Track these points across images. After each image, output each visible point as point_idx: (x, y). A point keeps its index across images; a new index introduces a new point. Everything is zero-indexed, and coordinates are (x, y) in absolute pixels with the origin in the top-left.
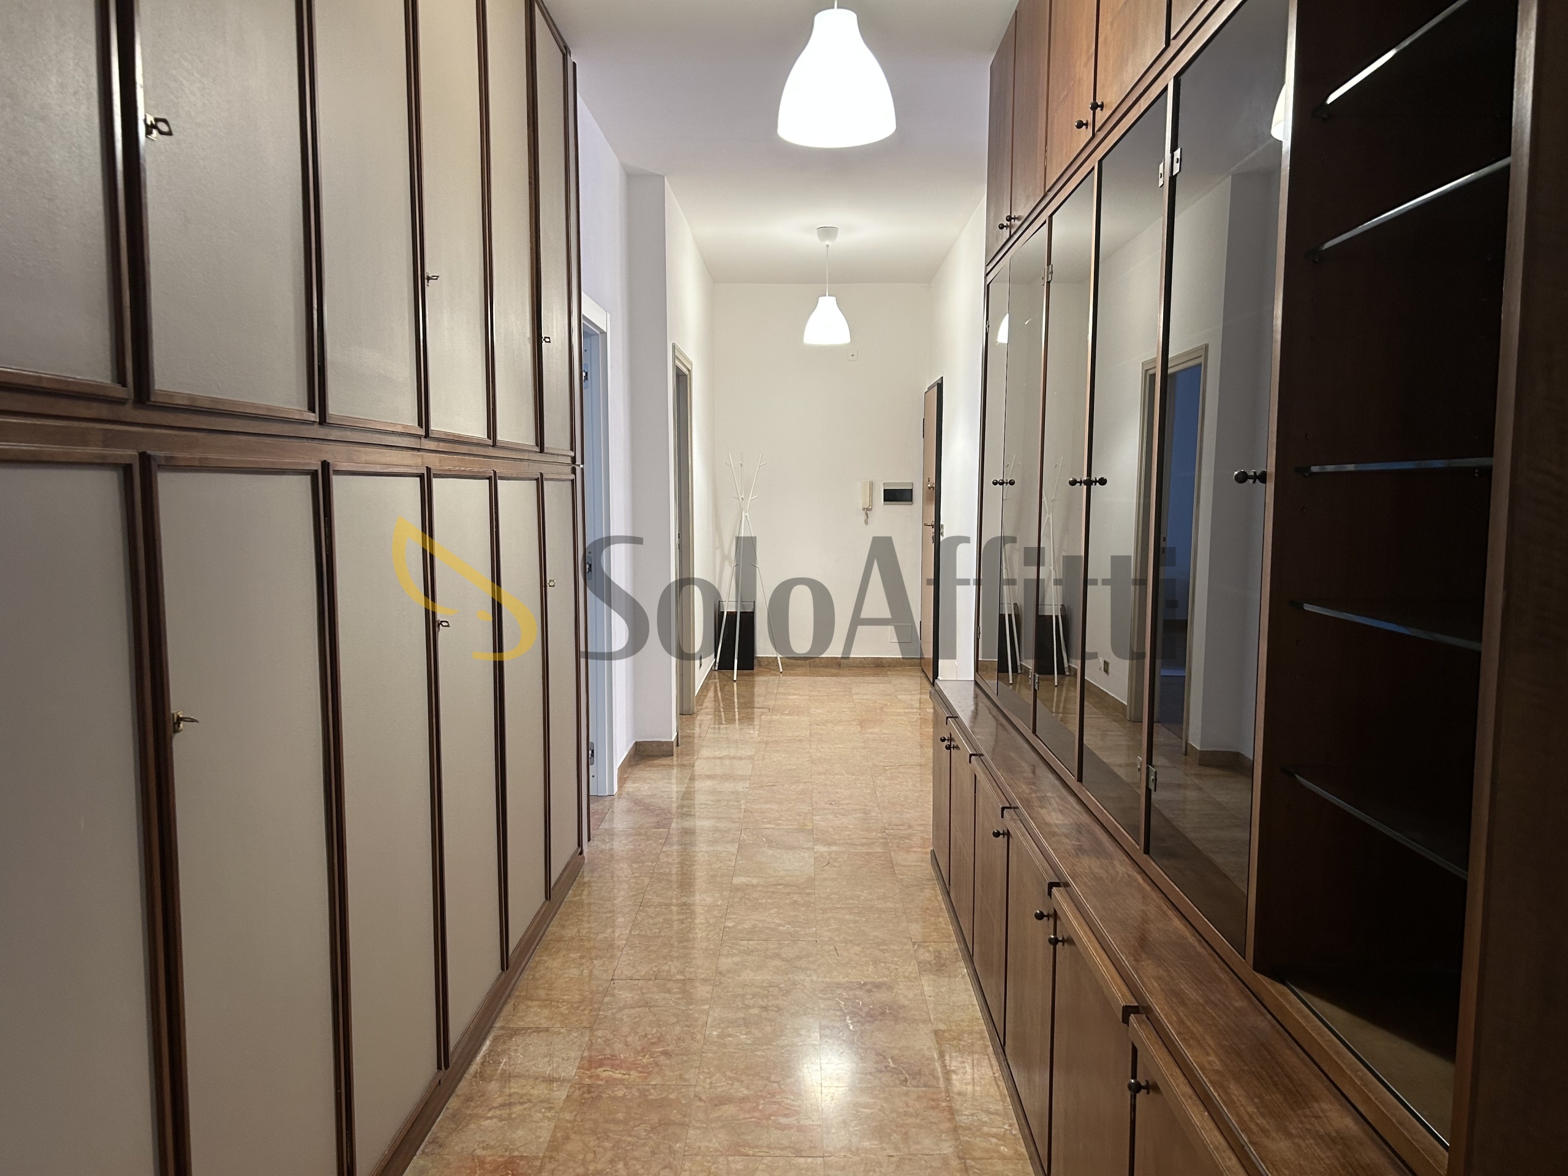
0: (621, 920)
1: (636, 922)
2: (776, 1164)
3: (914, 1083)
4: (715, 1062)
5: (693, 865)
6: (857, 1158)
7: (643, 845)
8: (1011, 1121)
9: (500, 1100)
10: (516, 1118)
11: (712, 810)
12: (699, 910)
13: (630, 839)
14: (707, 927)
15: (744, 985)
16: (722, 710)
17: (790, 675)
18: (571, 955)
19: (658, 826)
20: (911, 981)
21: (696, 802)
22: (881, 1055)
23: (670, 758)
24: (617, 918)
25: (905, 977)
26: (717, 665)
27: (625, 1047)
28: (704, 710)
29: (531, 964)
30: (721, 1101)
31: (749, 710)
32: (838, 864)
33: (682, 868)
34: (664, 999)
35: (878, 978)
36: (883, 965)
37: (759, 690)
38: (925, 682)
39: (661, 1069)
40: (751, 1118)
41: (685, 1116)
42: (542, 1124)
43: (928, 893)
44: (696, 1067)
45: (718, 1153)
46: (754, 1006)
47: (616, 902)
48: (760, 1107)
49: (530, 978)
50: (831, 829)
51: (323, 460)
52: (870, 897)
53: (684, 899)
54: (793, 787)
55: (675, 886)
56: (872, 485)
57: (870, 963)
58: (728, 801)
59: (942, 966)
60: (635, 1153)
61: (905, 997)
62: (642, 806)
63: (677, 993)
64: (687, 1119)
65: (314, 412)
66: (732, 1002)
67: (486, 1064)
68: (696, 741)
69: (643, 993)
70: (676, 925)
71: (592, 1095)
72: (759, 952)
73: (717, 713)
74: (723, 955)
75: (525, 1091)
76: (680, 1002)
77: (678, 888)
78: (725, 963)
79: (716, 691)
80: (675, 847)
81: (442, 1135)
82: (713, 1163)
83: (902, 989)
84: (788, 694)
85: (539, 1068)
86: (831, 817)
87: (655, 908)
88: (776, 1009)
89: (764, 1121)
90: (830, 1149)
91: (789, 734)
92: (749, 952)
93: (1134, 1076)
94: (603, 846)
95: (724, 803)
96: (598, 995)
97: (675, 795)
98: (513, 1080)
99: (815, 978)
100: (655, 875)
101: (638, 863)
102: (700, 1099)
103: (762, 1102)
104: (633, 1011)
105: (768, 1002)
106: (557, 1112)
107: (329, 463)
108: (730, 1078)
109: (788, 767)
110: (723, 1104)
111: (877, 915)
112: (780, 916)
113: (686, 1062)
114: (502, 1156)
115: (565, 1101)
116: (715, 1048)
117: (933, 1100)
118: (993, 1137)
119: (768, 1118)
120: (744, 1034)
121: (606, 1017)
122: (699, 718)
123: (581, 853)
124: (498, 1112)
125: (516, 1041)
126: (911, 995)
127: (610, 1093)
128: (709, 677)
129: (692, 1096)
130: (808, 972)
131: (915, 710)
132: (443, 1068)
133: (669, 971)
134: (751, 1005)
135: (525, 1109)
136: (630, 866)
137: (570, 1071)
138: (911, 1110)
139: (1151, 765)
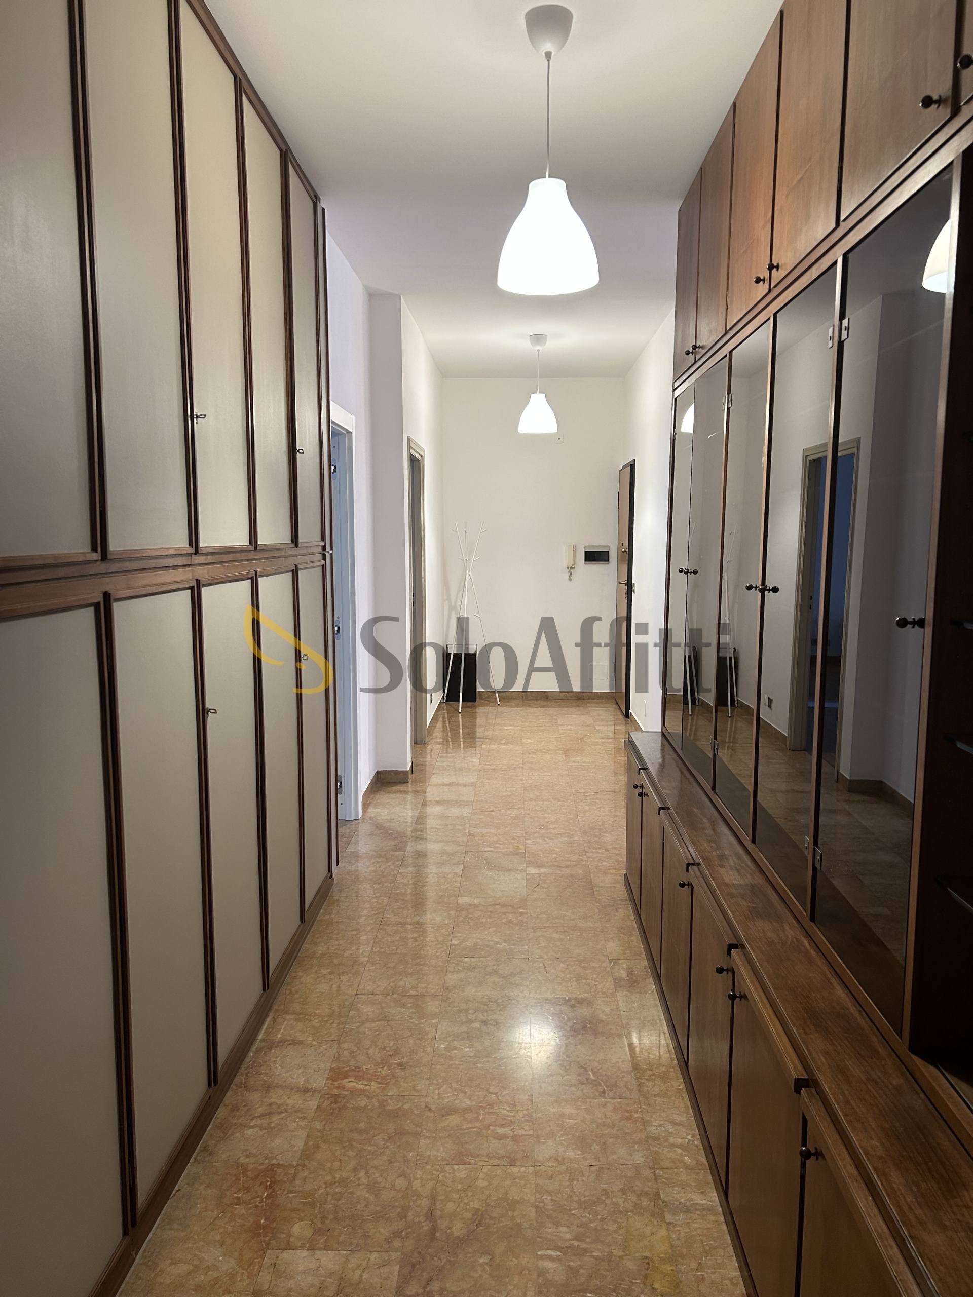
0: (364, 937)
1: (377, 940)
2: (494, 1174)
3: (611, 1094)
4: (443, 1074)
5: (424, 886)
6: (562, 1168)
7: (383, 866)
8: (694, 1132)
9: (261, 1110)
10: (274, 1127)
11: (440, 834)
12: (429, 928)
13: (372, 861)
14: (436, 945)
15: (468, 1001)
16: (450, 740)
17: (506, 706)
18: (322, 971)
19: (396, 848)
20: (607, 997)
21: (428, 827)
22: (583, 1068)
23: (406, 784)
24: (361, 936)
25: (603, 993)
26: (445, 698)
27: (367, 1059)
28: (434, 740)
29: (288, 979)
30: (448, 1111)
31: (472, 740)
32: (546, 886)
33: (416, 888)
34: (400, 1013)
35: (580, 994)
36: (584, 981)
37: (480, 721)
38: (619, 714)
39: (397, 1081)
40: (474, 1128)
41: (417, 1125)
42: (296, 1133)
43: (621, 913)
44: (427, 1079)
45: (444, 1163)
46: (475, 1021)
47: (360, 920)
48: (481, 1118)
49: (288, 992)
50: (540, 853)
51: (104, 591)
52: (573, 917)
53: (417, 918)
54: (509, 812)
55: (410, 906)
56: (574, 547)
57: (574, 979)
58: (454, 825)
59: (634, 982)
60: (375, 1162)
61: (603, 1012)
62: (382, 830)
63: (411, 1007)
64: (419, 1129)
65: (96, 552)
66: (457, 1016)
67: (250, 1075)
68: (427, 769)
69: (382, 1008)
70: (410, 942)
71: (338, 1105)
72: (480, 969)
73: (445, 742)
74: (450, 972)
75: (282, 1101)
76: (413, 1016)
77: (412, 908)
78: (452, 979)
79: (444, 722)
80: (411, 869)
81: (212, 1143)
82: (441, 1172)
83: (600, 1005)
84: (505, 725)
85: (294, 1079)
86: (540, 840)
87: (393, 926)
88: (494, 1023)
89: (484, 1131)
90: (540, 1158)
91: (505, 762)
92: (471, 969)
93: (804, 1143)
94: (349, 868)
95: (451, 828)
96: (345, 1009)
97: (410, 820)
98: (272, 1091)
99: (527, 994)
100: (393, 895)
101: (379, 883)
102: (430, 1109)
103: (482, 1112)
104: (373, 1025)
105: (488, 1016)
106: (309, 1122)
107: (110, 594)
108: (455, 1089)
109: (504, 794)
110: (449, 1115)
111: (579, 934)
112: (498, 934)
113: (418, 1073)
114: (262, 1164)
115: (316, 1110)
116: (442, 1060)
117: (627, 1111)
118: (679, 1148)
119: (488, 1128)
120: (468, 1047)
121: (351, 1030)
122: (429, 747)
123: (331, 877)
124: (259, 1122)
125: (275, 1053)
126: (608, 1010)
127: (354, 1103)
128: (438, 709)
129: (423, 1107)
130: (522, 988)
131: (610, 740)
132: (213, 1085)
133: (404, 987)
134: (473, 1019)
135: (282, 1119)
136: (372, 886)
137: (320, 1082)
138: (608, 1121)
139: (817, 846)
